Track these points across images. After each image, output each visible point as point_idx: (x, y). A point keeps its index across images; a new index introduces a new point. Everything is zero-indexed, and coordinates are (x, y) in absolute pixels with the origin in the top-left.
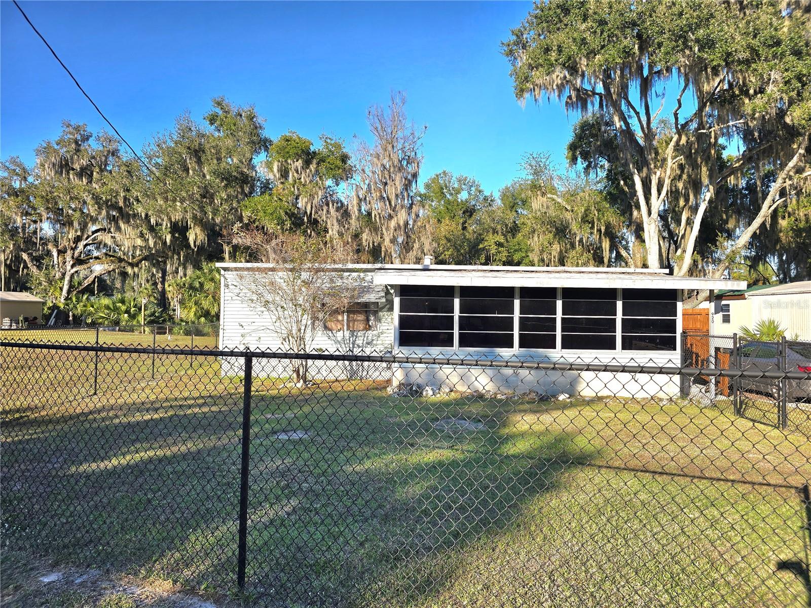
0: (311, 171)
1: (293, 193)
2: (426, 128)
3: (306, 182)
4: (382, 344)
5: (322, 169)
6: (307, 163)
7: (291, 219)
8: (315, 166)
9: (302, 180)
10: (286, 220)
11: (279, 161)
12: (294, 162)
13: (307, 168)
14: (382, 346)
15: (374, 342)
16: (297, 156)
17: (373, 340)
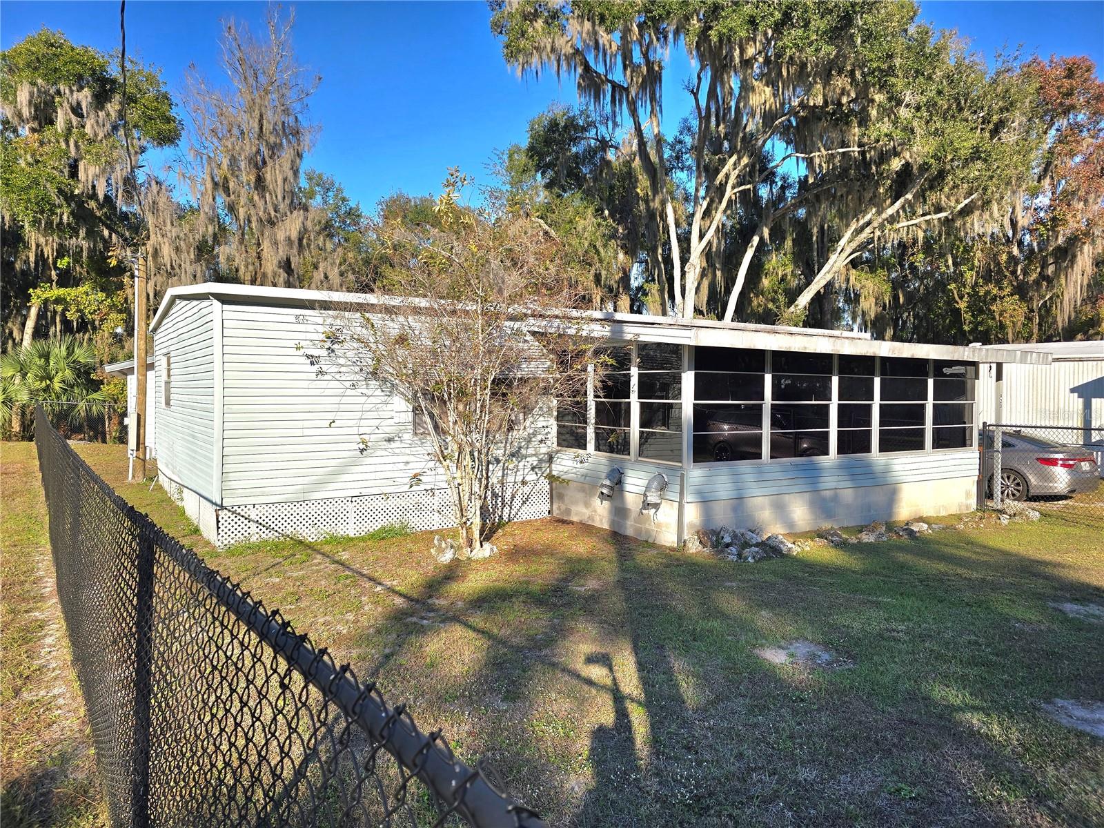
0: (108, 115)
1: (66, 153)
2: (320, 79)
3: (96, 135)
4: (534, 455)
5: (134, 115)
6: (100, 99)
7: (69, 205)
8: (118, 107)
9: (88, 130)
10: (60, 206)
11: (33, 84)
12: (72, 91)
13: (102, 108)
14: (534, 458)
15: (523, 451)
16: (79, 81)
17: (520, 448)
